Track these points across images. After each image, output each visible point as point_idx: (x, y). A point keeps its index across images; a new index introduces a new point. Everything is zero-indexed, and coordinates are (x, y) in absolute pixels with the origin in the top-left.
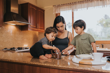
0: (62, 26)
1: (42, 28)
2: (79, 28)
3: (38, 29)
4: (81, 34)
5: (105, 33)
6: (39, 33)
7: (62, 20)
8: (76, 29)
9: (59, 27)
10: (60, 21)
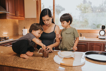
0: (48, 20)
1: (22, 15)
2: (65, 22)
3: (18, 17)
4: (67, 28)
5: (83, 17)
6: (19, 20)
7: (48, 13)
8: (62, 23)
9: (45, 21)
10: (46, 14)
